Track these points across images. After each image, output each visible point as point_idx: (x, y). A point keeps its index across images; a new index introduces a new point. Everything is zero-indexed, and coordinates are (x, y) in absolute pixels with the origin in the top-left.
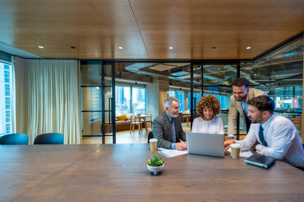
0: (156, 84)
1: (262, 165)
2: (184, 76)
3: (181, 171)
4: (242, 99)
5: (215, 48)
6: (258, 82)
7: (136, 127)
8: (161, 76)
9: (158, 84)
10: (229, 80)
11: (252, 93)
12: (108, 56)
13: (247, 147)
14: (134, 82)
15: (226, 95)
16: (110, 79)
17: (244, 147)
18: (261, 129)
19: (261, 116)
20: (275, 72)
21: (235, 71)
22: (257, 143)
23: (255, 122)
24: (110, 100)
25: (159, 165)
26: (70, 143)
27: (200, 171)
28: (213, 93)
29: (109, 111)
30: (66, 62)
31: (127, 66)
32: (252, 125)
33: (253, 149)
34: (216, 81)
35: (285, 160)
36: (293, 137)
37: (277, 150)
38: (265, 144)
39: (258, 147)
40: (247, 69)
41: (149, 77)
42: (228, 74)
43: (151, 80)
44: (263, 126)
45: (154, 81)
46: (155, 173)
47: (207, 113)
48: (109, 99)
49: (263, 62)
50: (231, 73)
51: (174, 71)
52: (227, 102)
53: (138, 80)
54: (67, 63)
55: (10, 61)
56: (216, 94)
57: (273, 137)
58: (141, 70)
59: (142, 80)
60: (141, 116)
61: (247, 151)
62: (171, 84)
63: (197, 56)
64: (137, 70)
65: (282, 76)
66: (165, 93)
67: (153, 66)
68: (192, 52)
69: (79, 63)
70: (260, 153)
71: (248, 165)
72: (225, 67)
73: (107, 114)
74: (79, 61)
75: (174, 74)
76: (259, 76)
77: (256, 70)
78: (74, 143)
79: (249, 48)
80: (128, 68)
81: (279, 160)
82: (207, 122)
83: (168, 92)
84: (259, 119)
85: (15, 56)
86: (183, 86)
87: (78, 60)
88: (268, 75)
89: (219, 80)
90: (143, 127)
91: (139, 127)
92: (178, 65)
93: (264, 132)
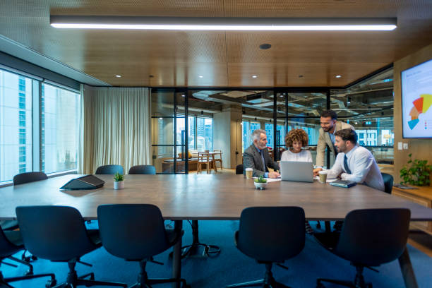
0: (227, 114)
2: (262, 104)
4: (329, 130)
5: (302, 76)
6: (356, 111)
8: (234, 103)
9: (229, 113)
10: (318, 109)
11: (340, 125)
12: (180, 82)
13: (333, 175)
14: (200, 110)
15: (314, 127)
17: (330, 175)
18: (346, 158)
19: (345, 145)
21: (325, 97)
22: (343, 172)
23: (341, 152)
28: (297, 124)
31: (196, 92)
33: (339, 177)
34: (301, 110)
38: (349, 172)
39: (343, 175)
40: (339, 96)
41: (218, 105)
42: (316, 101)
43: (220, 107)
44: (347, 155)
45: (224, 110)
46: (261, 188)
47: (296, 146)
48: (182, 131)
50: (320, 100)
51: (250, 98)
52: (315, 136)
53: (205, 108)
54: (137, 92)
55: (79, 90)
56: (301, 125)
57: (355, 165)
58: (210, 96)
59: (209, 109)
60: (209, 153)
62: (244, 113)
63: (281, 83)
64: (207, 96)
66: (238, 124)
68: (275, 80)
69: (151, 91)
72: (312, 93)
74: (151, 89)
75: (250, 102)
76: (354, 104)
77: (350, 98)
79: (339, 76)
81: (359, 184)
82: (295, 154)
83: (241, 124)
84: (344, 149)
85: (84, 84)
86: (259, 115)
87: (149, 88)
88: (366, 102)
89: (306, 108)
90: (212, 168)
91: (208, 167)
92: (257, 92)
93: (348, 161)
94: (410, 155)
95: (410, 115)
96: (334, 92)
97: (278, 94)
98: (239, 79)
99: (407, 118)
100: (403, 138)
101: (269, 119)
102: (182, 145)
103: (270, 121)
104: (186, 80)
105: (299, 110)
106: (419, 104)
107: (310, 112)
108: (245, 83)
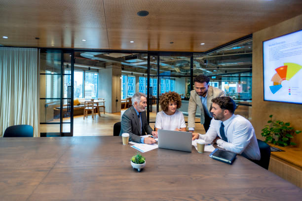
0: (110, 70)
2: (137, 63)
3: (160, 167)
4: (204, 94)
5: (173, 43)
7: (90, 112)
8: (115, 62)
9: (111, 69)
10: (181, 67)
11: (211, 90)
12: (67, 44)
13: (209, 141)
14: (87, 67)
17: (206, 140)
18: (222, 126)
19: (222, 114)
21: (189, 60)
22: (218, 137)
23: (217, 119)
25: (142, 163)
27: (176, 166)
32: (213, 121)
35: (243, 154)
36: (251, 136)
37: (237, 146)
38: (225, 139)
39: (220, 142)
41: (102, 63)
42: (179, 61)
43: (104, 65)
44: (224, 123)
45: (107, 67)
46: (139, 170)
48: (68, 87)
50: (183, 61)
51: (127, 58)
53: (92, 65)
54: (27, 51)
57: (234, 135)
58: (95, 56)
59: (95, 66)
60: (95, 101)
61: (209, 145)
62: (123, 69)
63: (154, 47)
64: (92, 56)
65: (228, 64)
66: (118, 78)
68: (149, 45)
69: (39, 51)
70: (221, 147)
71: (214, 160)
73: (66, 101)
75: (127, 61)
77: (206, 60)
79: (203, 44)
80: (82, 54)
81: (239, 155)
83: (120, 78)
84: (220, 116)
86: (134, 71)
87: (38, 48)
88: (216, 63)
89: (170, 66)
90: (97, 112)
91: (93, 112)
92: (134, 54)
93: (225, 129)
94: (271, 116)
95: (272, 80)
96: (196, 56)
97: (151, 57)
98: (119, 44)
99: (268, 83)
100: (264, 100)
101: (142, 74)
102: (68, 99)
103: (143, 75)
104: (73, 43)
105: (165, 67)
106: (282, 72)
107: (173, 69)
108: (124, 47)
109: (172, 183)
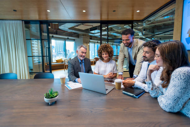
1: (132, 95)
5: (115, 11)
8: (84, 33)
9: (82, 38)
11: (136, 41)
14: (67, 37)
16: (46, 34)
20: (157, 31)
24: (47, 49)
25: (52, 98)
26: (21, 78)
29: (47, 56)
30: (14, 22)
31: (60, 26)
40: (139, 28)
41: (76, 34)
43: (78, 36)
45: (80, 37)
49: (149, 23)
53: (69, 36)
58: (70, 29)
59: (72, 36)
62: (91, 39)
63: (105, 18)
64: (67, 29)
66: (87, 44)
67: (77, 26)
69: (24, 23)
72: (125, 27)
73: (45, 58)
74: (23, 21)
75: (93, 32)
76: (147, 33)
78: (24, 79)
79: (138, 11)
80: (61, 27)
83: (89, 44)
88: (153, 32)
109: (69, 116)
